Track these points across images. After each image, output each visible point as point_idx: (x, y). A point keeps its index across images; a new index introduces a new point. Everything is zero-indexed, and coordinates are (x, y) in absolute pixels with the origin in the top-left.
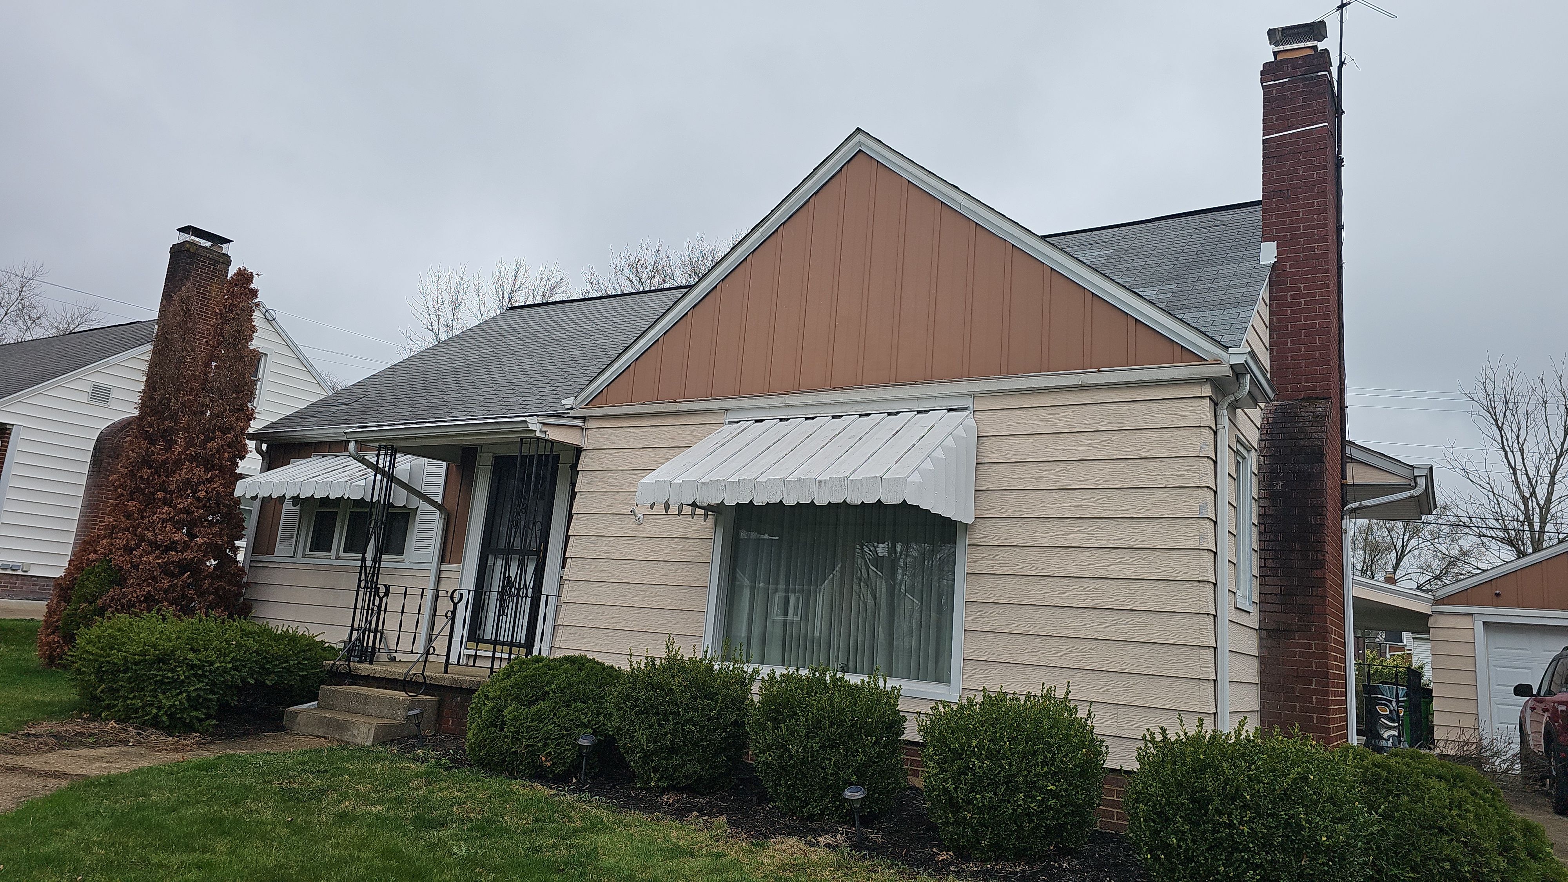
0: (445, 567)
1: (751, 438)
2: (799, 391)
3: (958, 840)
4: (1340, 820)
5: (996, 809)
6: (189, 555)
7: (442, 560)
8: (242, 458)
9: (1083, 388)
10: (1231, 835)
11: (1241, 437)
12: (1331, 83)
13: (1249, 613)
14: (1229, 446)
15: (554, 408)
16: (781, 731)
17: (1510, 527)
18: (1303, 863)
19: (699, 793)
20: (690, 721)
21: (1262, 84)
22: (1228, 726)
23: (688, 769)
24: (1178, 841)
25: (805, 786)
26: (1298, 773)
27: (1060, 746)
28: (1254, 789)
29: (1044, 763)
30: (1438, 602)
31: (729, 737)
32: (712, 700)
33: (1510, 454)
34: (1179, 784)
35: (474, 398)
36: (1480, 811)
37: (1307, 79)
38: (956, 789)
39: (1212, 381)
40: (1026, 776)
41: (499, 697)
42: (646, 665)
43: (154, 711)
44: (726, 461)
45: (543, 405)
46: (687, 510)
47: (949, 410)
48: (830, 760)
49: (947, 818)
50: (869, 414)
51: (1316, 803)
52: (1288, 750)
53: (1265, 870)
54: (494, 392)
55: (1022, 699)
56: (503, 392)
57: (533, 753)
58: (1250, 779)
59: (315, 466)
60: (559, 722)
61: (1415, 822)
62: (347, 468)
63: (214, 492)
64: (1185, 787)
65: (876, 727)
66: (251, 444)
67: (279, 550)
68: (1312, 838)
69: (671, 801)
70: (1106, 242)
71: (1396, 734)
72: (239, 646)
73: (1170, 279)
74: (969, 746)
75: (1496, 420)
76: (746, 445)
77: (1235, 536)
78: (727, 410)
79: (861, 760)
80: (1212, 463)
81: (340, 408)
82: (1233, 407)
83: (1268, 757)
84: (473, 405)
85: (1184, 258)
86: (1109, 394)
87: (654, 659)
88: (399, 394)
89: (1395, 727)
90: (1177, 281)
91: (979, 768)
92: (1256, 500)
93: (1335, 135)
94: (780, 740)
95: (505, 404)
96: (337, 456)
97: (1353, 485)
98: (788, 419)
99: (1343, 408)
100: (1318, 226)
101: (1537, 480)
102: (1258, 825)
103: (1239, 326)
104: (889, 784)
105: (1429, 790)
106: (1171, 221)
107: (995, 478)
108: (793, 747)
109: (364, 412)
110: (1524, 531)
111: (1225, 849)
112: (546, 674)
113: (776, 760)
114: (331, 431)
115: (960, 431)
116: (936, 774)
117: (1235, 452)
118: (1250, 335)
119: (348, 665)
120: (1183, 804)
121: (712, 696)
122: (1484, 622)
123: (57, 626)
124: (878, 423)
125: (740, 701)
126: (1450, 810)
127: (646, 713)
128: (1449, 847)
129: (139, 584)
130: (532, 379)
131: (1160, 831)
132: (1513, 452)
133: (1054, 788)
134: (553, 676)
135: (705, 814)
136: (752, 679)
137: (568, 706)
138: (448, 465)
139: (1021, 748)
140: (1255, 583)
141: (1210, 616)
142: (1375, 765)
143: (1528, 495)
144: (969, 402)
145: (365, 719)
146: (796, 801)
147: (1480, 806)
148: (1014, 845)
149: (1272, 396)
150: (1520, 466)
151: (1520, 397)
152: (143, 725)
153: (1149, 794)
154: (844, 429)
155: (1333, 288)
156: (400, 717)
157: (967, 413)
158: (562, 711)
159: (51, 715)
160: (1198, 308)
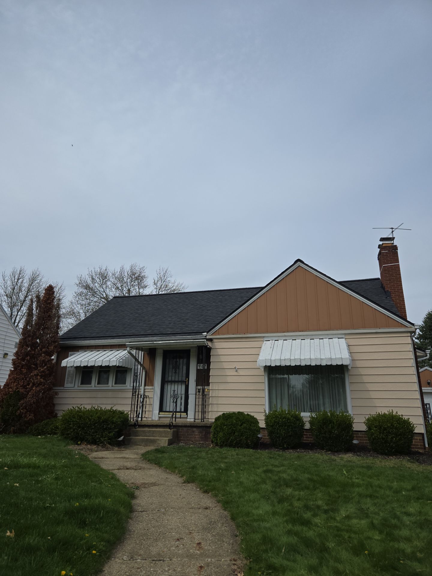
0: (147, 387)
2: (288, 332)
7: (145, 385)
9: (376, 333)
39: (410, 332)
47: (338, 338)
50: (313, 339)
67: (67, 384)
78: (265, 337)
86: (383, 335)
98: (287, 340)
107: (354, 356)
124: (319, 341)
144: (343, 336)
145: (159, 438)
156: (170, 436)
157: (343, 339)
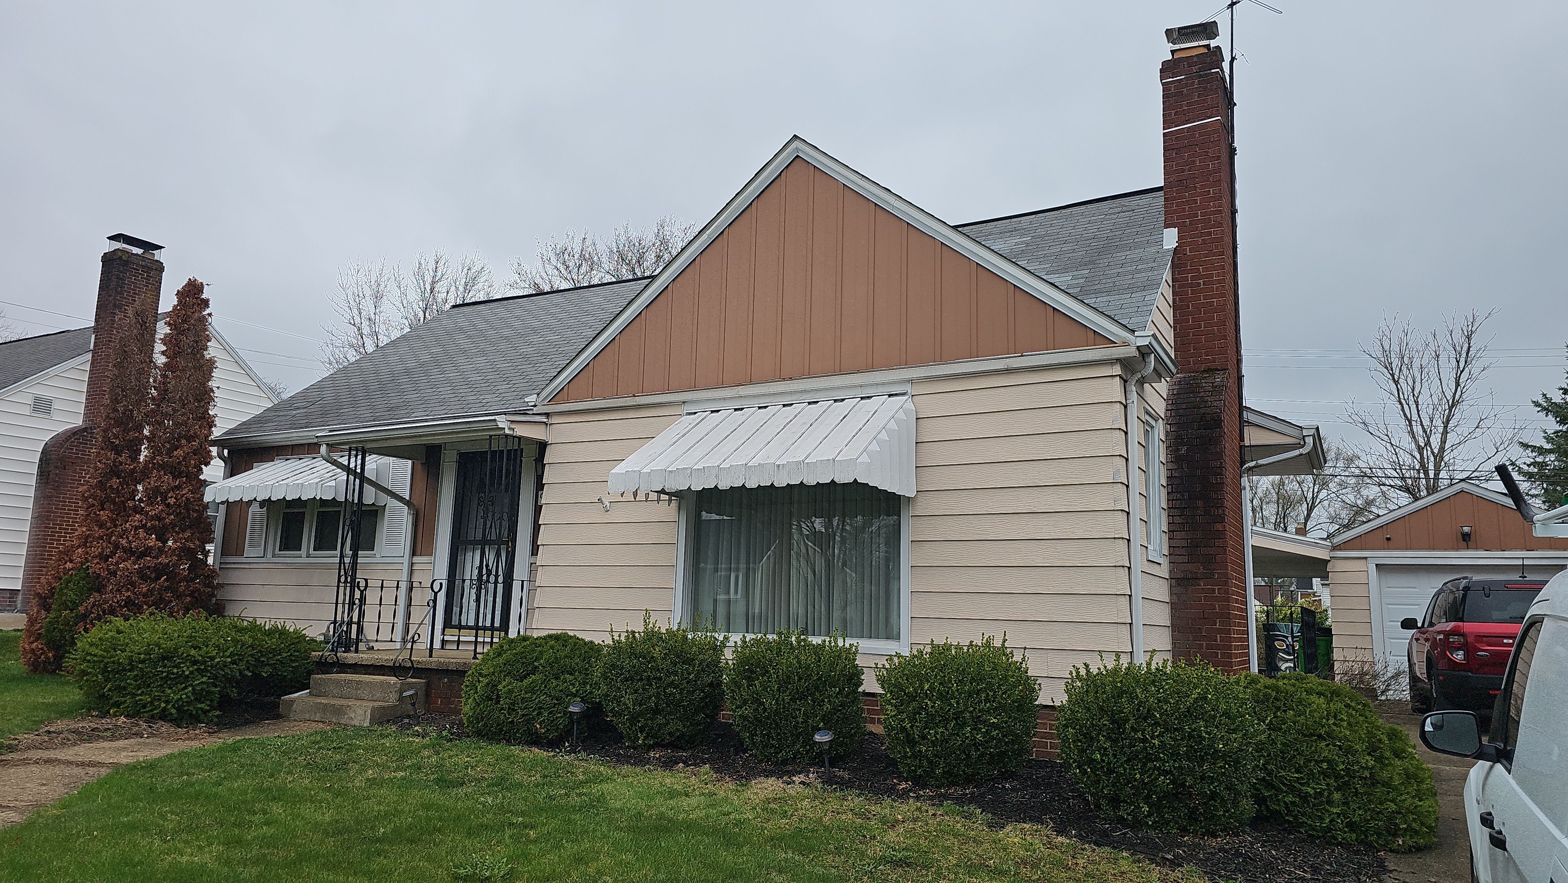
0: (416, 559)
1: (710, 427)
2: (751, 383)
3: (915, 771)
4: (1235, 731)
5: (947, 742)
6: (163, 560)
7: (414, 553)
8: (207, 464)
9: (1009, 371)
10: (1145, 748)
11: (1149, 409)
12: (1223, 79)
13: (1160, 564)
14: (1138, 417)
15: (514, 405)
16: (756, 687)
17: (1408, 476)
18: (1205, 768)
19: (680, 748)
20: (672, 684)
21: (1161, 81)
22: (1141, 660)
23: (671, 727)
24: (1102, 756)
25: (779, 734)
26: (1199, 694)
27: (1000, 685)
28: (1163, 709)
29: (987, 700)
30: (1337, 548)
31: (706, 697)
32: (690, 665)
33: (1406, 407)
34: (1101, 709)
35: (432, 398)
36: (1352, 720)
37: (1201, 76)
38: (911, 727)
39: (1121, 361)
40: (971, 712)
41: (493, 673)
42: (627, 637)
43: (163, 705)
44: (689, 449)
45: (503, 403)
46: (654, 496)
47: (890, 396)
48: (800, 710)
49: (906, 752)
50: (817, 402)
51: (1215, 717)
52: (1190, 676)
53: (1173, 775)
54: (452, 391)
55: (965, 649)
56: (461, 391)
57: (528, 721)
58: (1159, 701)
59: (281, 469)
60: (550, 692)
61: (1299, 732)
62: (315, 470)
63: (184, 499)
64: (1106, 711)
65: (839, 680)
66: (214, 450)
67: (248, 551)
68: (1211, 746)
69: (657, 756)
70: (1023, 229)
71: (1292, 665)
72: (235, 641)
73: (1082, 265)
74: (922, 689)
75: (1393, 375)
76: (706, 435)
77: (1145, 497)
78: (684, 402)
79: (827, 708)
80: (1123, 434)
81: (298, 412)
82: (1141, 382)
83: (1174, 682)
84: (433, 405)
85: (1096, 244)
86: (1032, 376)
87: (633, 632)
88: (356, 396)
89: (1291, 660)
90: (1090, 267)
91: (932, 707)
92: (1164, 464)
93: (1229, 128)
94: (755, 695)
95: (464, 403)
96: (300, 459)
97: (1250, 446)
98: (742, 409)
99: (1240, 378)
100: (1214, 212)
101: (1431, 430)
102: (1167, 738)
103: (1145, 308)
104: (852, 729)
105: (1310, 705)
106: (1083, 207)
107: (935, 455)
108: (767, 701)
109: (324, 414)
110: (1420, 478)
111: (1140, 760)
112: (533, 651)
113: (752, 713)
114: (294, 435)
115: (901, 415)
116: (894, 716)
117: (1144, 422)
118: (1156, 316)
119: (336, 655)
120: (1105, 725)
121: (690, 661)
122: (1376, 565)
123: (40, 634)
124: (826, 410)
125: (714, 666)
126: (1328, 720)
127: (631, 680)
128: (1325, 750)
129: (118, 590)
130: (488, 378)
131: (1086, 750)
132: (1408, 405)
133: (995, 720)
134: (541, 653)
135: (691, 765)
136: (723, 645)
137: (556, 678)
138: (413, 463)
139: (966, 688)
140: (1165, 538)
141: (1125, 568)
142: (1265, 687)
143: (1423, 445)
144: (908, 388)
145: (358, 703)
146: (771, 748)
147: (1352, 716)
148: (964, 771)
149: (1174, 370)
150: (1415, 417)
151: (1414, 352)
152: (151, 720)
153: (1076, 719)
154: (796, 416)
155: (1228, 267)
156: (392, 699)
157: (905, 398)
158: (552, 683)
159: (62, 715)
160: (1109, 292)
